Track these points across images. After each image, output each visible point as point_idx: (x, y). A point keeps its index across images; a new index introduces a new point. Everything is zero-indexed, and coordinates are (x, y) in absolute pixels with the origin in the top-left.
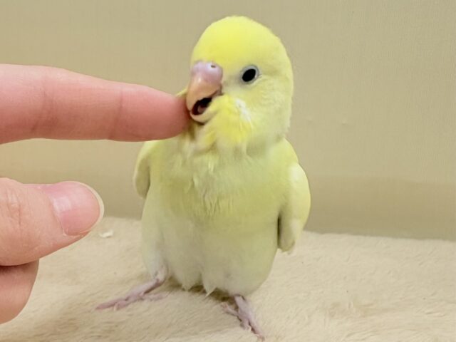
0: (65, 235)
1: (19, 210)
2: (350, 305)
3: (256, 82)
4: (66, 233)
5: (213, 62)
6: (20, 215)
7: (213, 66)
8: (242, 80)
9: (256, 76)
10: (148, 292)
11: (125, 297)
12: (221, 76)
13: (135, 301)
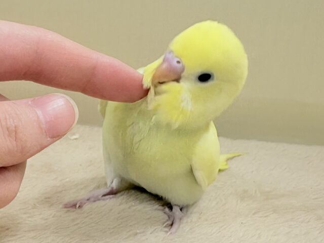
0: (49, 139)
1: (16, 132)
2: (256, 192)
3: (209, 84)
4: (50, 137)
6: (15, 134)
8: (197, 79)
10: (105, 195)
11: (87, 198)
13: (95, 201)
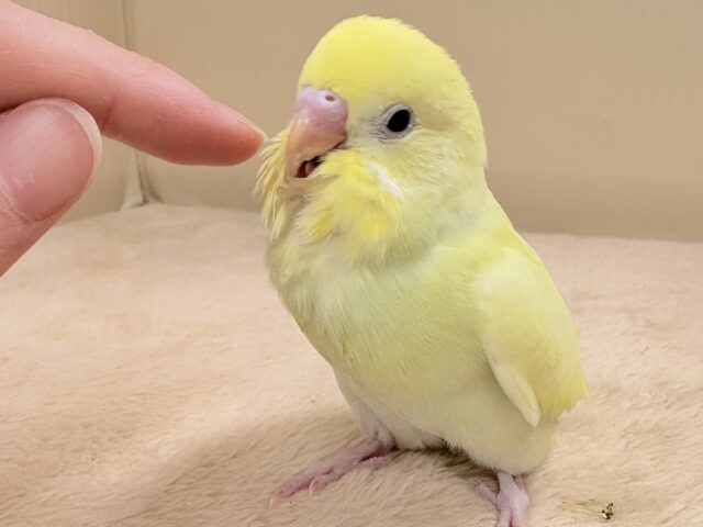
5: (329, 89)
7: (330, 98)
8: (386, 128)
9: (410, 126)
12: (345, 118)
